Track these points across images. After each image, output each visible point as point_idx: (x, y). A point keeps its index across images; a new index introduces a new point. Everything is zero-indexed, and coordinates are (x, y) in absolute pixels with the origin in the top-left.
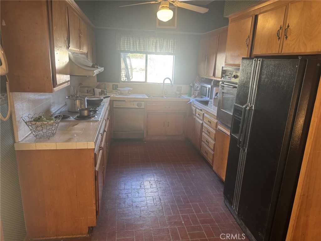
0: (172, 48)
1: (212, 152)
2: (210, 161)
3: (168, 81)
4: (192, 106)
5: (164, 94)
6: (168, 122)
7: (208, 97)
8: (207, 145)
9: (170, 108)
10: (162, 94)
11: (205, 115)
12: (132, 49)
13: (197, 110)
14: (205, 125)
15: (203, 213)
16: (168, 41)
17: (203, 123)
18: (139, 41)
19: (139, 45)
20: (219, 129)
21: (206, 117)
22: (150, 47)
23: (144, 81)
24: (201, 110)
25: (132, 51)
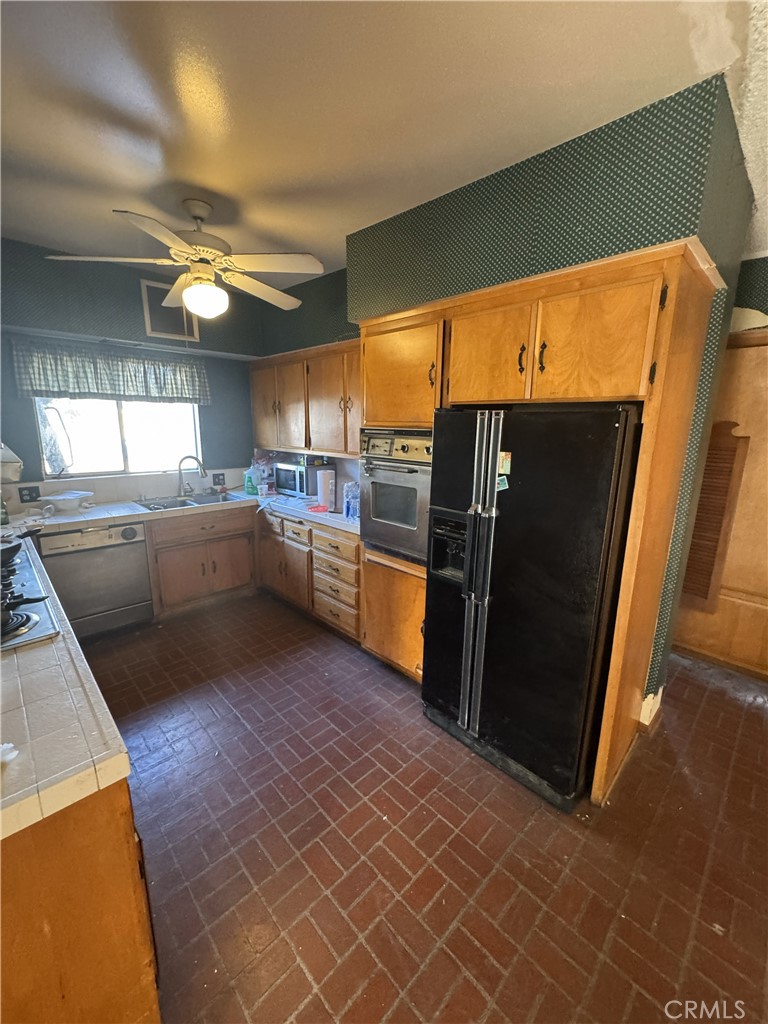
0: (191, 388)
1: (353, 612)
2: (351, 630)
3: (192, 465)
4: (269, 516)
5: (185, 496)
6: (214, 562)
7: (302, 491)
8: (334, 598)
9: (213, 527)
10: (180, 496)
11: (315, 532)
12: (74, 388)
13: (285, 522)
14: (316, 553)
15: (404, 765)
16: (175, 370)
17: (311, 551)
18: (95, 368)
19: (96, 378)
20: (369, 560)
21: (319, 537)
22: (130, 384)
23: (123, 469)
24: (301, 523)
25: (74, 393)
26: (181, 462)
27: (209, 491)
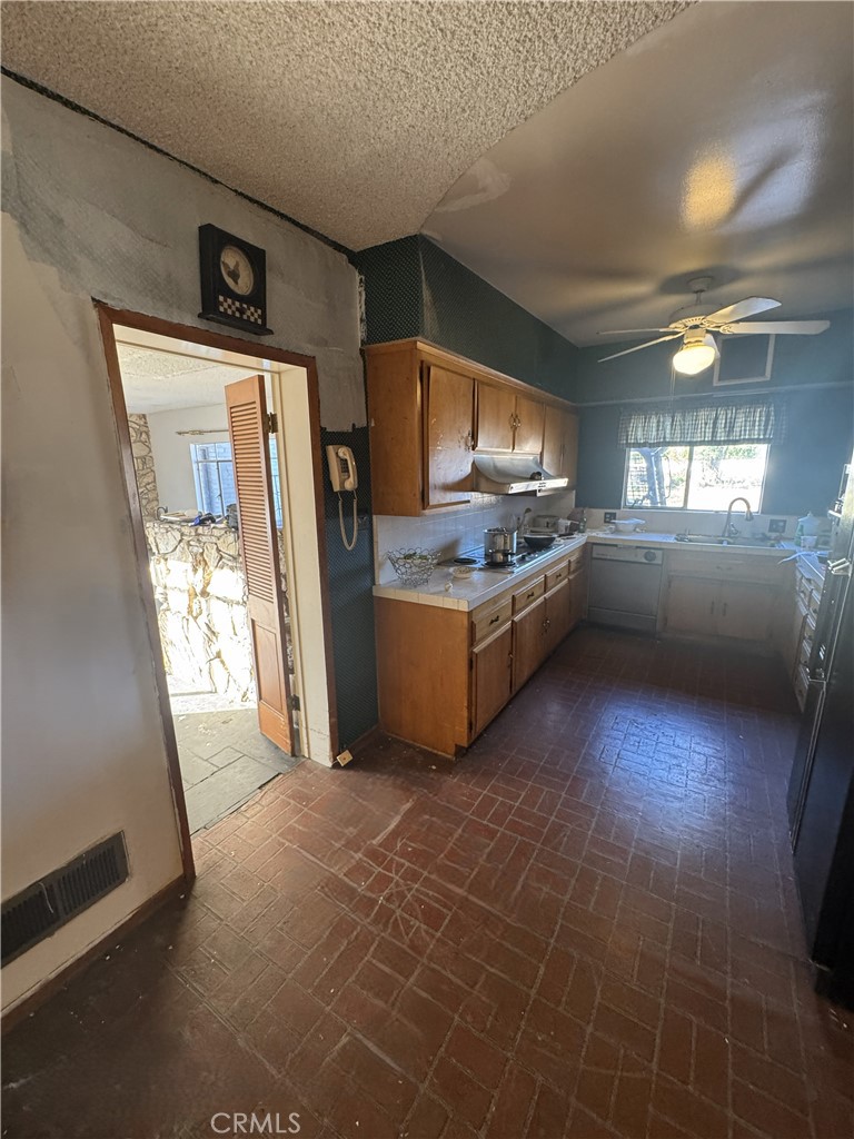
0: (762, 428)
5: (729, 537)
6: (725, 605)
9: (730, 569)
22: (699, 430)
23: (682, 505)
26: (732, 503)
27: (760, 536)
